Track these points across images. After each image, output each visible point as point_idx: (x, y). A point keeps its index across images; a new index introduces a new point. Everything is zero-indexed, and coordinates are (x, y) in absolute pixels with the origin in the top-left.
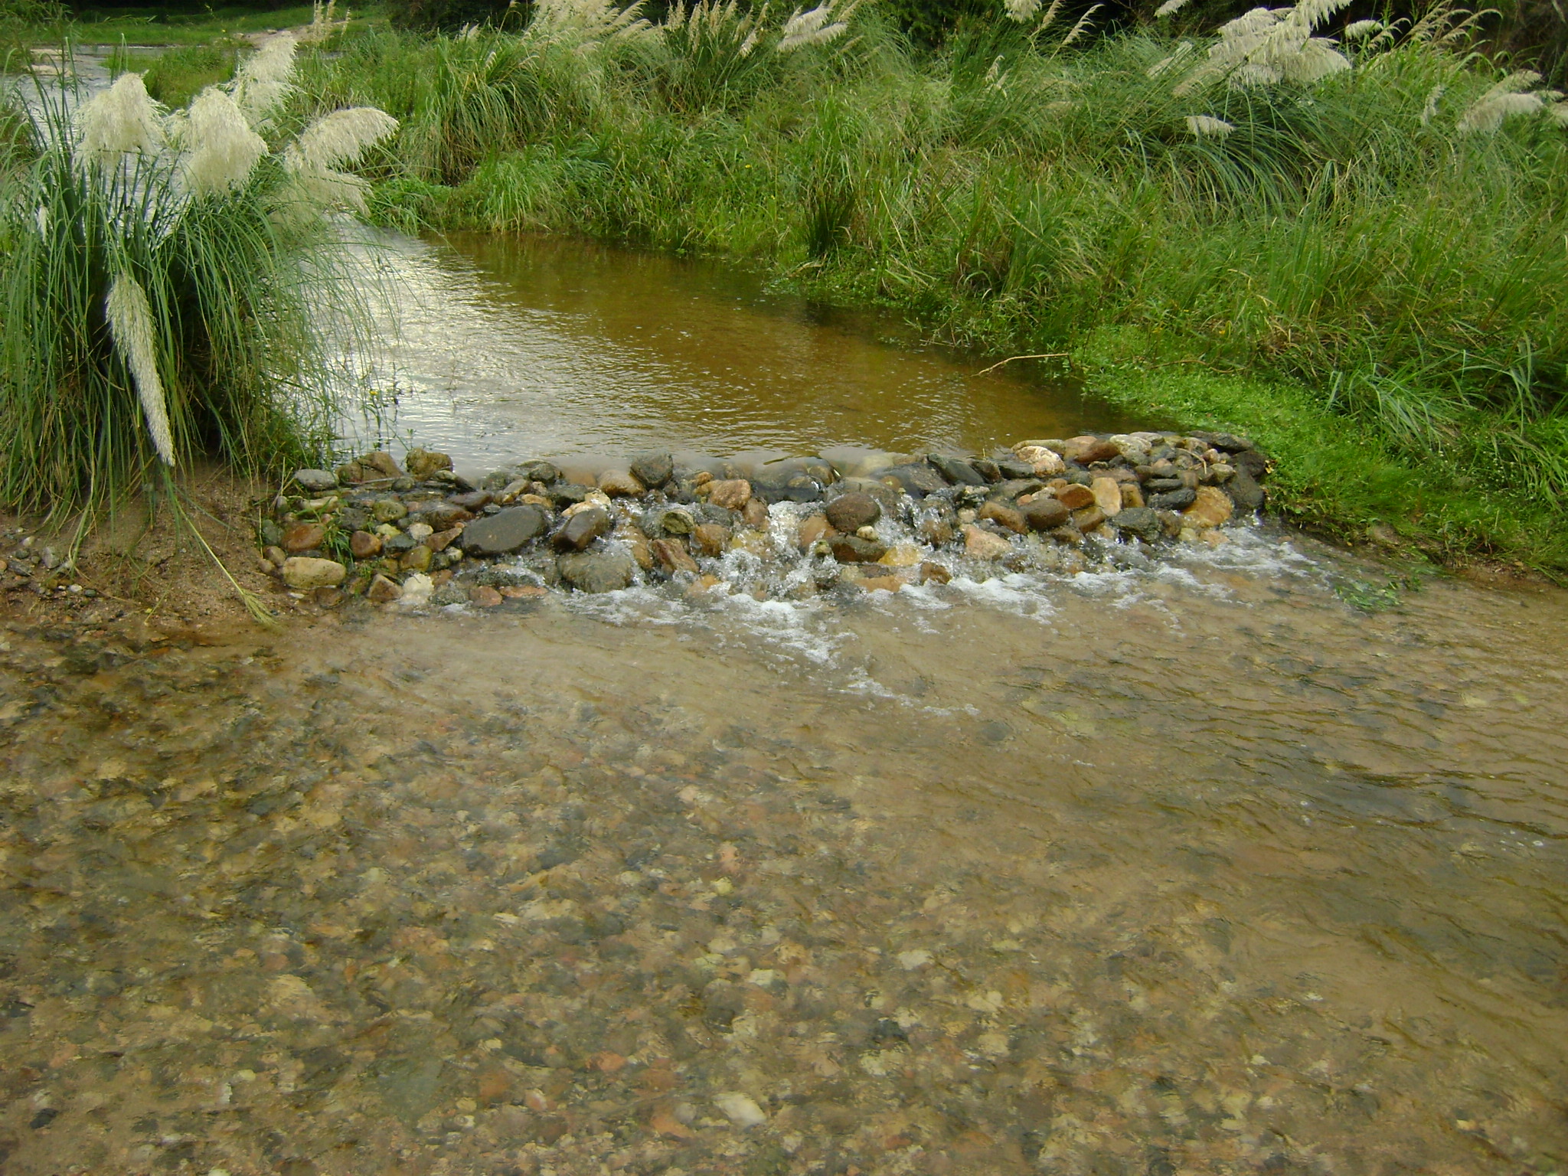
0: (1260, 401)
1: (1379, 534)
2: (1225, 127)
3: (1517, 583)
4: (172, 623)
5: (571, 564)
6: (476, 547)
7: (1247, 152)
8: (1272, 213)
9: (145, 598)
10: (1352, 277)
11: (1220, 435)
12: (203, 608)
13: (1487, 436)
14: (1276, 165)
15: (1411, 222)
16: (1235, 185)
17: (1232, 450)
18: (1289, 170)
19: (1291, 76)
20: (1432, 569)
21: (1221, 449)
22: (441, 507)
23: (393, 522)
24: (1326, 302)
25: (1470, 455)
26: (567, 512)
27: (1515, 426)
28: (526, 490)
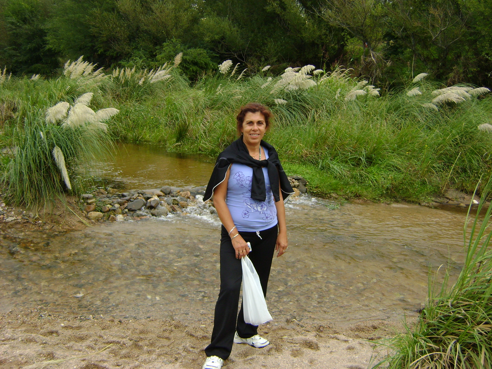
0: (303, 168)
1: (334, 195)
2: (284, 102)
3: (365, 202)
4: (67, 227)
5: (153, 211)
6: (131, 209)
7: (291, 108)
8: (299, 123)
9: (58, 223)
10: (322, 138)
11: (295, 176)
12: (73, 224)
13: (356, 172)
14: (299, 111)
15: (335, 124)
16: (289, 117)
17: (298, 180)
18: (303, 112)
19: (301, 88)
20: (346, 201)
21: (295, 180)
22: (119, 200)
23: (111, 204)
24: (316, 144)
25: (353, 177)
26: (149, 201)
27: (363, 170)
28: (138, 196)
